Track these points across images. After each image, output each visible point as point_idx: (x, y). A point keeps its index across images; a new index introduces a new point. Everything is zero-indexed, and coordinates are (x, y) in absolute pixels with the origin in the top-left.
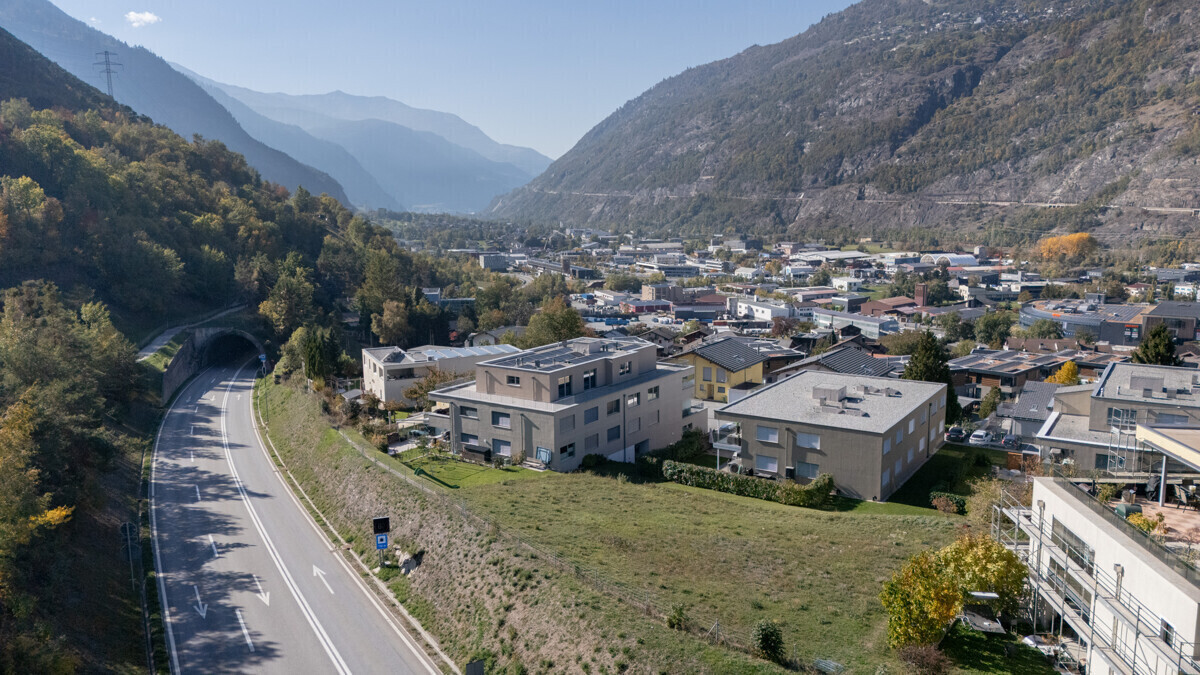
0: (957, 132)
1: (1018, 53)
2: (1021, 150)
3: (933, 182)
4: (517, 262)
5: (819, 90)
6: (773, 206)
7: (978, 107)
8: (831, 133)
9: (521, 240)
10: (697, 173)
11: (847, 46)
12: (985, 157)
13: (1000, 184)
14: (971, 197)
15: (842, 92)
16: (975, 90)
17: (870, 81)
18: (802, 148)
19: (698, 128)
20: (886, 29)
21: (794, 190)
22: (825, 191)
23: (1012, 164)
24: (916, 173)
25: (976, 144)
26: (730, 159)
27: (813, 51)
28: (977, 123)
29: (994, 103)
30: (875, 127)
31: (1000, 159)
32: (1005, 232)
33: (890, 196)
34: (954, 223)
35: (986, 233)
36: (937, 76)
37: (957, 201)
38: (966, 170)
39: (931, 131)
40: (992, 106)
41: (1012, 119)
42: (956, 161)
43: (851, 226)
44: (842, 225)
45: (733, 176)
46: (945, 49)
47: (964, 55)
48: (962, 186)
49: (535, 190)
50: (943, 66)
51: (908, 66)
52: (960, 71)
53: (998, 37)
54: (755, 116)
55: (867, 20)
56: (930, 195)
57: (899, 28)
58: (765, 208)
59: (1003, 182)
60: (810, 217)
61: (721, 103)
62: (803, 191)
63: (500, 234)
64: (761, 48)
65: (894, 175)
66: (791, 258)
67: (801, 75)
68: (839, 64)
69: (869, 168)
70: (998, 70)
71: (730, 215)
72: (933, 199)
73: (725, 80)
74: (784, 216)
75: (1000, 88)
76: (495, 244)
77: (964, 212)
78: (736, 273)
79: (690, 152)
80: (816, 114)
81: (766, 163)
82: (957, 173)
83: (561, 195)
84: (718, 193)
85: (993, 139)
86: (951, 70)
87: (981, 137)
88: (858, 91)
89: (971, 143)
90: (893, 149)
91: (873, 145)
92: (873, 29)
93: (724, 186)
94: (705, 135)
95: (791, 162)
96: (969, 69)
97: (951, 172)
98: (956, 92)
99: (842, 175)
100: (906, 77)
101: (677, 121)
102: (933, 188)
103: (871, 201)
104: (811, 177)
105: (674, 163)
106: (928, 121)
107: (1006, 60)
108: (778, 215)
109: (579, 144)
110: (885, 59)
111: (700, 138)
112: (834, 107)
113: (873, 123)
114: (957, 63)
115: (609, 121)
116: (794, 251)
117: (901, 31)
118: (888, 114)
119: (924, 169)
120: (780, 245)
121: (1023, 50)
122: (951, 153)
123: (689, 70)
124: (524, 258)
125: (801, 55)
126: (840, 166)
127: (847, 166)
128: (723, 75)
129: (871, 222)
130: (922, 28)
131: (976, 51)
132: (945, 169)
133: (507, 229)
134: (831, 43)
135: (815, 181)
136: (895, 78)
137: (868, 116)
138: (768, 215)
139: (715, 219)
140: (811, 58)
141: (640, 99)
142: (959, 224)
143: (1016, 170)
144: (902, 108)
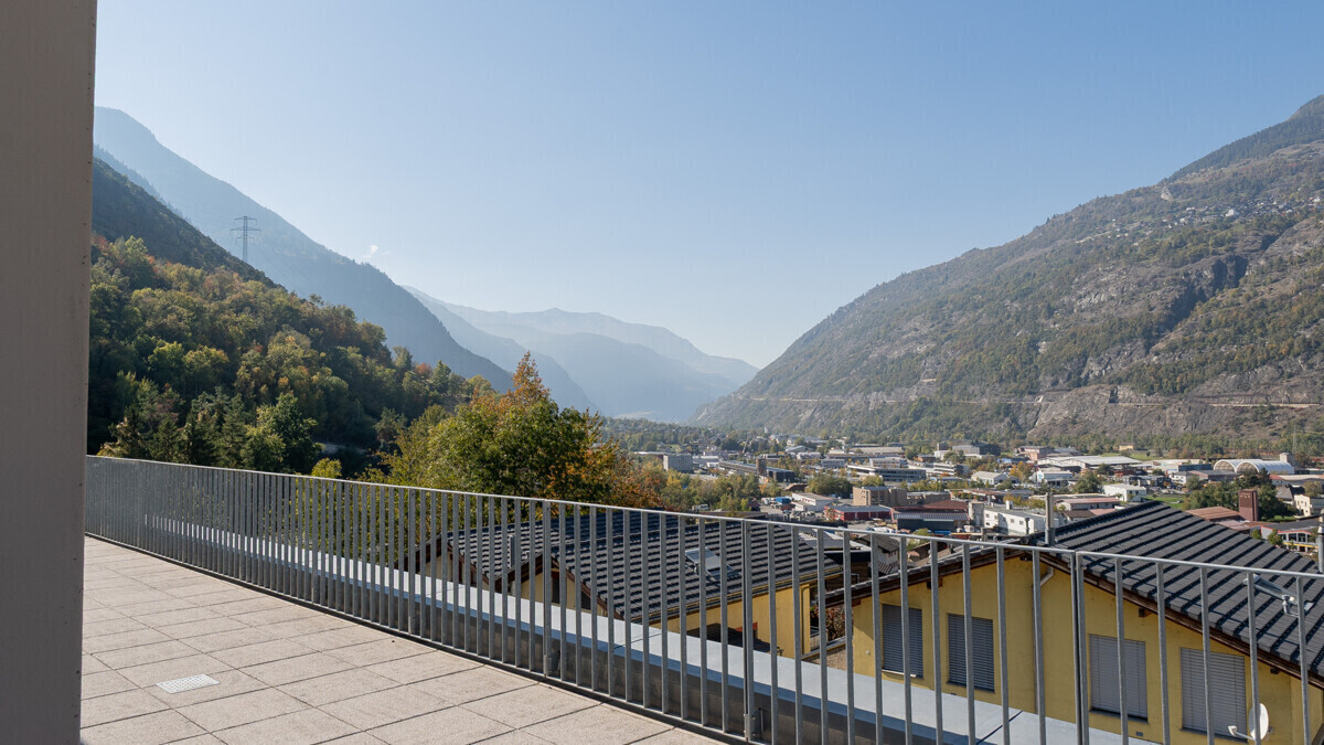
0: (1227, 325)
1: (1289, 239)
2: (1313, 344)
3: (1203, 382)
4: (708, 464)
5: (1052, 287)
6: (1008, 410)
7: (1249, 298)
8: (1071, 330)
9: (718, 443)
10: (917, 376)
11: (1079, 245)
12: (1268, 353)
13: (1292, 383)
14: (1255, 398)
15: (1079, 288)
16: (1241, 281)
17: (1110, 276)
18: (1037, 348)
19: (916, 330)
20: (1122, 226)
21: (1030, 393)
22: (1069, 394)
23: (1305, 360)
24: (1180, 372)
25: (1253, 339)
26: (954, 361)
27: (1040, 252)
28: (1250, 315)
29: (1268, 294)
30: (1122, 323)
31: (1289, 354)
32: (1309, 438)
33: (1150, 398)
34: (1237, 429)
35: (1285, 440)
36: (1192, 268)
37: (1237, 403)
38: (1245, 368)
39: (1193, 326)
40: (1266, 296)
41: (1295, 309)
42: (1231, 358)
43: (1104, 432)
44: (1093, 432)
45: (959, 379)
46: (1198, 239)
47: (1222, 245)
48: (1242, 386)
49: (741, 397)
50: (1198, 257)
51: (1156, 258)
52: (1219, 261)
53: (1261, 225)
54: (980, 316)
55: (1099, 218)
56: (1202, 397)
57: (1136, 225)
58: (999, 414)
59: (1294, 381)
60: (1053, 422)
61: (941, 304)
62: (1042, 393)
63: (696, 438)
64: (982, 251)
65: (1154, 375)
66: (1040, 463)
67: (1029, 274)
68: (1071, 261)
69: (1119, 367)
70: (1267, 258)
71: (957, 421)
72: (1206, 401)
73: (943, 283)
74: (1021, 421)
75: (1273, 278)
76: (689, 448)
77: (1248, 415)
78: (974, 478)
79: (909, 355)
80: (1050, 312)
81: (996, 364)
82: (1234, 371)
83: (767, 401)
84: (942, 397)
85: (1275, 332)
86: (1211, 260)
87: (1259, 331)
88: (1098, 287)
89: (1246, 337)
90: (1148, 347)
91: (1122, 341)
92: (1108, 226)
93: (949, 390)
94: (925, 337)
95: (1026, 363)
96: (1230, 259)
97: (1226, 369)
98: (1218, 284)
99: (1087, 376)
100: (1155, 270)
101: (892, 324)
102: (1204, 389)
103: (1127, 404)
104: (1050, 379)
105: (890, 367)
106: (1187, 316)
107: (1275, 248)
108: (1014, 420)
109: (789, 351)
110: (1127, 252)
111: (919, 340)
112: (1072, 305)
113: (1120, 319)
114: (1214, 253)
115: (819, 328)
116: (1042, 455)
117: (1141, 228)
118: (1137, 309)
119: (1190, 367)
120: (1023, 450)
121: (1296, 236)
122: (1223, 349)
123: (903, 276)
124: (716, 460)
125: (1028, 256)
126: (1084, 366)
127: (1093, 368)
128: (941, 279)
129: (1130, 428)
130: (1165, 224)
131: (1235, 241)
132: (1217, 366)
133: (706, 433)
134: (1060, 242)
135: (1055, 383)
136: (1142, 272)
137: (1112, 311)
138: (1002, 421)
139: (939, 425)
140: (1040, 257)
141: (852, 305)
142: (1244, 430)
143: (1311, 367)
144: (1154, 302)
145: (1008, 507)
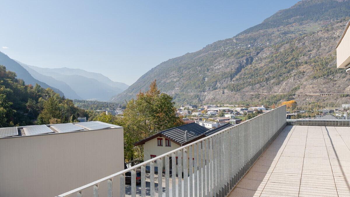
0: (249, 74)
1: (262, 53)
2: (268, 79)
3: (244, 88)
4: (119, 113)
5: (208, 64)
6: (198, 96)
7: (254, 67)
8: (213, 75)
9: (120, 107)
10: (174, 87)
11: (214, 53)
12: (258, 81)
13: (263, 88)
14: (255, 92)
15: (215, 64)
16: (252, 63)
17: (223, 61)
18: (205, 80)
19: (174, 75)
20: (224, 48)
21: (203, 92)
22: (213, 92)
23: (266, 83)
24: (239, 86)
25: (255, 77)
26: (184, 83)
27: (205, 54)
28: (254, 72)
29: (258, 66)
30: (225, 73)
31: (263, 81)
32: (267, 102)
33: (232, 92)
34: (251, 100)
35: (262, 102)
36: (241, 59)
37: (252, 93)
38: (253, 85)
39: (241, 74)
40: (258, 67)
41: (264, 70)
42: (250, 82)
43: (221, 101)
44: (219, 101)
45: (185, 88)
46: (242, 52)
47: (248, 54)
48: (252, 89)
49: (125, 94)
50: (242, 57)
51: (233, 57)
52: (247, 58)
53: (256, 49)
54: (190, 71)
55: (219, 46)
56: (244, 92)
57: (228, 48)
58: (196, 97)
59: (264, 88)
60: (209, 99)
61: (180, 68)
62: (206, 92)
63: (113, 106)
64: (190, 53)
65: (233, 86)
66: (208, 110)
67: (202, 60)
68: (212, 57)
69: (225, 85)
70: (258, 57)
71: (185, 99)
72: (245, 93)
73: (180, 62)
74: (201, 99)
75: (259, 62)
76: (112, 108)
77: (254, 96)
78: (193, 114)
79: (172, 81)
80: (208, 70)
81: (194, 84)
82: (251, 85)
83: (133, 95)
84: (181, 93)
85: (260, 76)
86: (245, 58)
87: (256, 75)
88: (219, 64)
89: (253, 77)
90: (231, 79)
91: (225, 78)
92: (221, 48)
93: (183, 91)
94: (176, 76)
95: (202, 84)
96: (250, 57)
97: (249, 85)
98: (247, 64)
99: (217, 87)
100: (233, 60)
101: (167, 73)
102: (244, 90)
103: (227, 94)
104: (208, 88)
105: (167, 85)
106: (240, 71)
107: (259, 55)
108: (199, 99)
109: (138, 80)
110: (226, 55)
111: (175, 77)
112: (213, 68)
113: (225, 72)
114: (246, 56)
115: (147, 74)
116: (209, 107)
117: (229, 49)
118: (229, 70)
119: (241, 85)
120: (203, 106)
121: (264, 52)
122: (248, 80)
123: (170, 60)
124: (121, 112)
125: (202, 55)
126: (216, 84)
127: (219, 85)
128: (180, 61)
129: (227, 100)
130: (234, 48)
131: (251, 53)
132: (247, 84)
133: (116, 104)
134: (210, 52)
135: (209, 89)
136: (230, 60)
137: (223, 70)
138: (196, 99)
139: (180, 100)
140: (205, 56)
141: (156, 67)
142: (253, 100)
143: (267, 84)
144: (233, 68)
145: (205, 121)
